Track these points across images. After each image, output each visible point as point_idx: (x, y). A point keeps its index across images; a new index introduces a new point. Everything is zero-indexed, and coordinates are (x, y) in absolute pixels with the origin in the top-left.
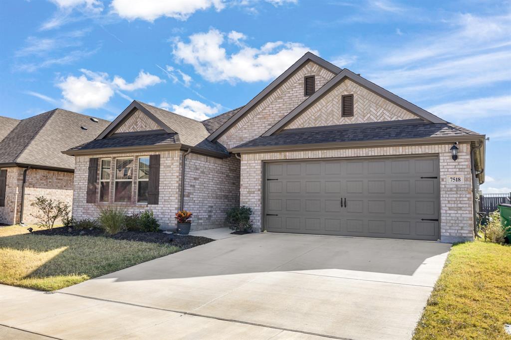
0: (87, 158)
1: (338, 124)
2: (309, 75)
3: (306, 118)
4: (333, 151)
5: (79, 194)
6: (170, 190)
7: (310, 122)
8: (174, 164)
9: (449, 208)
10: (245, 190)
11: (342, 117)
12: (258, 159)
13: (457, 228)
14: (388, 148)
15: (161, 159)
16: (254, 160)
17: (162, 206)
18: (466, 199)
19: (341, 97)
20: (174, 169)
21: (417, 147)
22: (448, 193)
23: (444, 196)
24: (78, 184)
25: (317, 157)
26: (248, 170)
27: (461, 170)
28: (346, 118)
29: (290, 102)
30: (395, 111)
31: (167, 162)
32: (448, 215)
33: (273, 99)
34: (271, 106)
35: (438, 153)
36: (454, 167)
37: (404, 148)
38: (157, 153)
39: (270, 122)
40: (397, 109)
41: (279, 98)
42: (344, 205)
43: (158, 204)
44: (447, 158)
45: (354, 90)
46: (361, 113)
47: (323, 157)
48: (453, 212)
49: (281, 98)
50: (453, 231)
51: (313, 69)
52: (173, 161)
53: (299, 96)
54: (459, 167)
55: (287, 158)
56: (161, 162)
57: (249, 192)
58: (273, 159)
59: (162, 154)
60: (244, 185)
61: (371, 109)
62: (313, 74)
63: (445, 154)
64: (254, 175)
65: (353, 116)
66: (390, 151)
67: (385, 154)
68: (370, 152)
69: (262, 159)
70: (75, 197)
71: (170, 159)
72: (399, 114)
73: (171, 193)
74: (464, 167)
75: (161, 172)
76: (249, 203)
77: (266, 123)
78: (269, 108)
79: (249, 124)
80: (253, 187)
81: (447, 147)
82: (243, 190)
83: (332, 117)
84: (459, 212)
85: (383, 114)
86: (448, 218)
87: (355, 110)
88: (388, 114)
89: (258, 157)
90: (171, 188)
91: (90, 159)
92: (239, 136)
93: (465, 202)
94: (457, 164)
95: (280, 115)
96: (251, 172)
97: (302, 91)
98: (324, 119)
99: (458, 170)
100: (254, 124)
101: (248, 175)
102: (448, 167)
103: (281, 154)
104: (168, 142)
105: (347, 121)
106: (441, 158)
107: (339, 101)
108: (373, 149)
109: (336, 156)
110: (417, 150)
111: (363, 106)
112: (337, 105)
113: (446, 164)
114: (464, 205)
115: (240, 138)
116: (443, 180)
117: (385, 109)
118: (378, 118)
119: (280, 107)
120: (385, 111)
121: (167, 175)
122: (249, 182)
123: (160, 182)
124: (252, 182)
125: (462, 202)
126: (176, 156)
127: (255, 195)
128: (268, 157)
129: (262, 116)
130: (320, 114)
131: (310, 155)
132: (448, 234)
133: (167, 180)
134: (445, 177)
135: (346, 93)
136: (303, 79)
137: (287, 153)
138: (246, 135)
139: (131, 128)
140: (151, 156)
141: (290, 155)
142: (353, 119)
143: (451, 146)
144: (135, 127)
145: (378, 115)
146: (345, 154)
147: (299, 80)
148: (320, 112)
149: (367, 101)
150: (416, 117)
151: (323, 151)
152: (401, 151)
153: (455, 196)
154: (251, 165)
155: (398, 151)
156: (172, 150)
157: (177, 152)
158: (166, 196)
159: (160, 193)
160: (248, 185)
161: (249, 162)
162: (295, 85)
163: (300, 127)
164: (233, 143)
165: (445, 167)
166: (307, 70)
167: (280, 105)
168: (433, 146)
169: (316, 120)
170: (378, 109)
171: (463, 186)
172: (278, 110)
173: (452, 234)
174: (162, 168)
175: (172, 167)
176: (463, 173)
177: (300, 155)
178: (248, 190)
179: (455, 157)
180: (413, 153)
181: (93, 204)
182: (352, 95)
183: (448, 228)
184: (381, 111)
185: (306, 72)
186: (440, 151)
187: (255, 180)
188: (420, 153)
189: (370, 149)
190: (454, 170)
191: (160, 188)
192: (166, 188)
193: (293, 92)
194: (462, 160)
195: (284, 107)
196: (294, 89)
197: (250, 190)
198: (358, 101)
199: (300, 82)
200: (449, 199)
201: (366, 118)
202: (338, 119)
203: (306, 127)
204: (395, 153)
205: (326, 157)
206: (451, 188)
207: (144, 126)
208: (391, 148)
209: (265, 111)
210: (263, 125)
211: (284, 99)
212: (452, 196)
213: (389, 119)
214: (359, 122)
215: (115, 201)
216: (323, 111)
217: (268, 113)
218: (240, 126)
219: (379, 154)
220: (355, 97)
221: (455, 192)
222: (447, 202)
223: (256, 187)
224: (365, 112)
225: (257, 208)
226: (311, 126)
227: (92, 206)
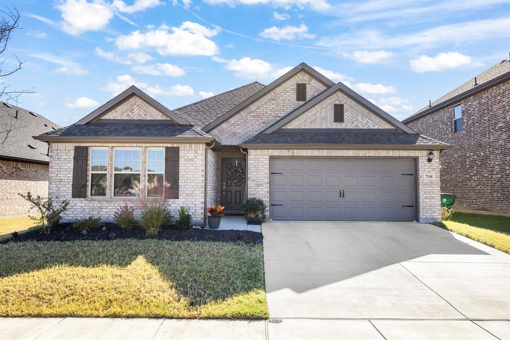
0: (71, 147)
1: (331, 128)
2: (301, 82)
3: (303, 121)
4: (337, 151)
5: (59, 188)
6: (194, 184)
7: (306, 124)
8: (198, 157)
9: (425, 197)
10: (253, 183)
11: (334, 122)
12: (266, 154)
13: (430, 212)
14: (382, 151)
15: (180, 152)
16: (263, 156)
17: (184, 200)
18: (437, 191)
19: (333, 105)
20: (198, 163)
21: (403, 151)
22: (425, 186)
23: (422, 188)
24: (57, 176)
25: (323, 155)
26: (255, 164)
27: (434, 170)
28: (338, 124)
29: (284, 104)
30: (377, 121)
31: (188, 155)
32: (425, 203)
33: (266, 99)
34: (264, 106)
35: (418, 157)
36: (428, 167)
37: (394, 151)
38: (175, 145)
39: (263, 121)
40: (378, 120)
41: (273, 100)
42: (342, 196)
43: (178, 198)
44: (424, 160)
45: (345, 101)
46: (350, 120)
47: (328, 155)
48: (428, 200)
49: (275, 100)
50: (428, 214)
51: (304, 78)
52: (196, 155)
53: (292, 100)
54: (432, 167)
55: (295, 155)
56: (180, 155)
57: (258, 185)
58: (282, 155)
59: (182, 146)
60: (251, 178)
61: (358, 118)
62: (304, 82)
63: (423, 158)
64: (262, 169)
65: (343, 122)
66: (383, 153)
67: (379, 156)
68: (367, 153)
69: (270, 155)
70: (51, 191)
71: (193, 152)
72: (380, 124)
73: (196, 187)
74: (436, 167)
75: (180, 165)
76: (257, 195)
77: (260, 121)
78: (263, 108)
79: (242, 121)
80: (261, 180)
81: (425, 153)
82: (251, 183)
83: (326, 121)
84: (432, 200)
85: (367, 123)
86: (425, 205)
87: (345, 117)
88: (371, 123)
89: (266, 153)
90: (195, 181)
91: (75, 147)
92: (232, 131)
93: (436, 193)
94: (431, 165)
95: (273, 115)
96: (260, 166)
97: (294, 96)
98: (318, 122)
99: (431, 170)
100: (247, 121)
101: (256, 169)
102: (425, 167)
103: (289, 151)
104: (188, 134)
105: (339, 126)
106: (420, 160)
107: (332, 108)
108: (370, 151)
109: (340, 155)
110: (403, 153)
111: (351, 115)
112: (330, 112)
113: (423, 165)
114: (436, 195)
115: (233, 133)
116: (421, 177)
117: (369, 119)
118: (364, 126)
119: (273, 108)
120: (369, 121)
121: (189, 168)
122: (257, 176)
123: (180, 176)
124: (260, 176)
125: (434, 193)
126: (201, 150)
127: (263, 187)
128: (276, 153)
129: (255, 114)
130: (315, 118)
131: (316, 153)
132: (425, 217)
133: (189, 173)
134: (422, 174)
135: (338, 103)
136: (296, 86)
137: (295, 151)
138: (239, 131)
139: (125, 115)
140: (167, 148)
141: (297, 153)
142: (344, 125)
143: (429, 152)
144: (130, 114)
145: (364, 123)
146: (347, 154)
147: (291, 86)
148: (314, 117)
149: (355, 111)
150: (392, 128)
151: (328, 151)
152: (391, 153)
153: (429, 188)
154: (259, 159)
155: (389, 153)
156: (194, 143)
157: (201, 145)
158: (189, 189)
159: (180, 187)
160: (256, 178)
161: (257, 157)
162: (288, 89)
163: (297, 128)
164: (225, 137)
165: (423, 167)
166: (299, 78)
167: (274, 106)
168: (415, 151)
169: (311, 122)
170: (364, 118)
171: (435, 182)
172: (273, 110)
173: (427, 217)
174: (182, 161)
175: (195, 160)
176: (434, 172)
177: (307, 153)
178: (256, 183)
179: (430, 160)
180: (400, 156)
181: (82, 199)
182: (343, 105)
183: (425, 212)
184: (366, 120)
185: (299, 80)
186: (419, 155)
187: (263, 173)
188: (405, 156)
189: (367, 151)
190: (429, 170)
191: (180, 181)
192: (189, 181)
193: (286, 96)
194: (434, 163)
195: (277, 108)
196: (287, 94)
197: (259, 183)
198: (347, 110)
199: (293, 87)
200: (426, 191)
201: (354, 125)
202: (331, 124)
203: (302, 128)
204: (386, 155)
205: (330, 155)
206: (427, 183)
207: (143, 115)
208: (384, 151)
209: (259, 110)
210: (257, 123)
211: (277, 101)
212: (428, 188)
213: (372, 127)
214: (348, 128)
215: (114, 195)
216: (317, 115)
217: (262, 112)
218: (232, 121)
219: (375, 156)
220: (345, 107)
221: (429, 186)
222: (423, 193)
223: (264, 180)
224: (353, 120)
225: (266, 199)
226: (306, 127)
227: (82, 201)
